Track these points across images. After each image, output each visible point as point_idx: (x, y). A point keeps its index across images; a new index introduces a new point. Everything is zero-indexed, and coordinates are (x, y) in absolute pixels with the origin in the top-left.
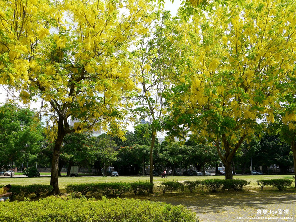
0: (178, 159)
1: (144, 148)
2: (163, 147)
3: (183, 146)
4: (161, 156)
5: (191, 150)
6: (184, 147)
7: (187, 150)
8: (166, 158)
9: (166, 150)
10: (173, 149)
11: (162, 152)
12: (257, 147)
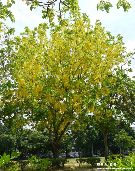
0: (36, 146)
1: (9, 137)
2: (25, 136)
3: (41, 135)
4: (22, 143)
5: (46, 139)
6: (42, 137)
7: (44, 139)
8: (26, 146)
9: (27, 139)
10: (32, 138)
11: (23, 140)
12: (96, 136)
